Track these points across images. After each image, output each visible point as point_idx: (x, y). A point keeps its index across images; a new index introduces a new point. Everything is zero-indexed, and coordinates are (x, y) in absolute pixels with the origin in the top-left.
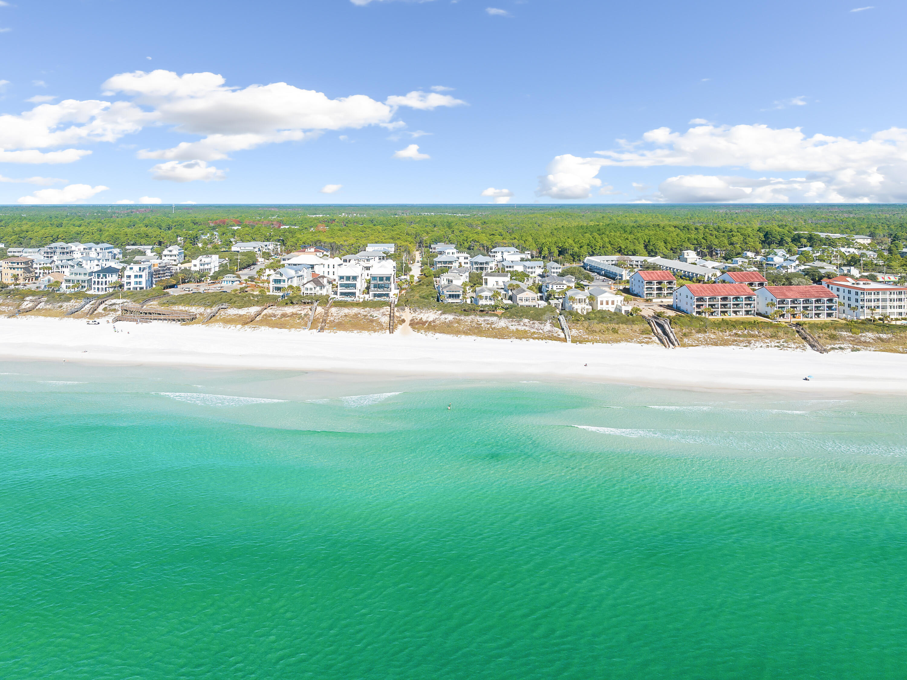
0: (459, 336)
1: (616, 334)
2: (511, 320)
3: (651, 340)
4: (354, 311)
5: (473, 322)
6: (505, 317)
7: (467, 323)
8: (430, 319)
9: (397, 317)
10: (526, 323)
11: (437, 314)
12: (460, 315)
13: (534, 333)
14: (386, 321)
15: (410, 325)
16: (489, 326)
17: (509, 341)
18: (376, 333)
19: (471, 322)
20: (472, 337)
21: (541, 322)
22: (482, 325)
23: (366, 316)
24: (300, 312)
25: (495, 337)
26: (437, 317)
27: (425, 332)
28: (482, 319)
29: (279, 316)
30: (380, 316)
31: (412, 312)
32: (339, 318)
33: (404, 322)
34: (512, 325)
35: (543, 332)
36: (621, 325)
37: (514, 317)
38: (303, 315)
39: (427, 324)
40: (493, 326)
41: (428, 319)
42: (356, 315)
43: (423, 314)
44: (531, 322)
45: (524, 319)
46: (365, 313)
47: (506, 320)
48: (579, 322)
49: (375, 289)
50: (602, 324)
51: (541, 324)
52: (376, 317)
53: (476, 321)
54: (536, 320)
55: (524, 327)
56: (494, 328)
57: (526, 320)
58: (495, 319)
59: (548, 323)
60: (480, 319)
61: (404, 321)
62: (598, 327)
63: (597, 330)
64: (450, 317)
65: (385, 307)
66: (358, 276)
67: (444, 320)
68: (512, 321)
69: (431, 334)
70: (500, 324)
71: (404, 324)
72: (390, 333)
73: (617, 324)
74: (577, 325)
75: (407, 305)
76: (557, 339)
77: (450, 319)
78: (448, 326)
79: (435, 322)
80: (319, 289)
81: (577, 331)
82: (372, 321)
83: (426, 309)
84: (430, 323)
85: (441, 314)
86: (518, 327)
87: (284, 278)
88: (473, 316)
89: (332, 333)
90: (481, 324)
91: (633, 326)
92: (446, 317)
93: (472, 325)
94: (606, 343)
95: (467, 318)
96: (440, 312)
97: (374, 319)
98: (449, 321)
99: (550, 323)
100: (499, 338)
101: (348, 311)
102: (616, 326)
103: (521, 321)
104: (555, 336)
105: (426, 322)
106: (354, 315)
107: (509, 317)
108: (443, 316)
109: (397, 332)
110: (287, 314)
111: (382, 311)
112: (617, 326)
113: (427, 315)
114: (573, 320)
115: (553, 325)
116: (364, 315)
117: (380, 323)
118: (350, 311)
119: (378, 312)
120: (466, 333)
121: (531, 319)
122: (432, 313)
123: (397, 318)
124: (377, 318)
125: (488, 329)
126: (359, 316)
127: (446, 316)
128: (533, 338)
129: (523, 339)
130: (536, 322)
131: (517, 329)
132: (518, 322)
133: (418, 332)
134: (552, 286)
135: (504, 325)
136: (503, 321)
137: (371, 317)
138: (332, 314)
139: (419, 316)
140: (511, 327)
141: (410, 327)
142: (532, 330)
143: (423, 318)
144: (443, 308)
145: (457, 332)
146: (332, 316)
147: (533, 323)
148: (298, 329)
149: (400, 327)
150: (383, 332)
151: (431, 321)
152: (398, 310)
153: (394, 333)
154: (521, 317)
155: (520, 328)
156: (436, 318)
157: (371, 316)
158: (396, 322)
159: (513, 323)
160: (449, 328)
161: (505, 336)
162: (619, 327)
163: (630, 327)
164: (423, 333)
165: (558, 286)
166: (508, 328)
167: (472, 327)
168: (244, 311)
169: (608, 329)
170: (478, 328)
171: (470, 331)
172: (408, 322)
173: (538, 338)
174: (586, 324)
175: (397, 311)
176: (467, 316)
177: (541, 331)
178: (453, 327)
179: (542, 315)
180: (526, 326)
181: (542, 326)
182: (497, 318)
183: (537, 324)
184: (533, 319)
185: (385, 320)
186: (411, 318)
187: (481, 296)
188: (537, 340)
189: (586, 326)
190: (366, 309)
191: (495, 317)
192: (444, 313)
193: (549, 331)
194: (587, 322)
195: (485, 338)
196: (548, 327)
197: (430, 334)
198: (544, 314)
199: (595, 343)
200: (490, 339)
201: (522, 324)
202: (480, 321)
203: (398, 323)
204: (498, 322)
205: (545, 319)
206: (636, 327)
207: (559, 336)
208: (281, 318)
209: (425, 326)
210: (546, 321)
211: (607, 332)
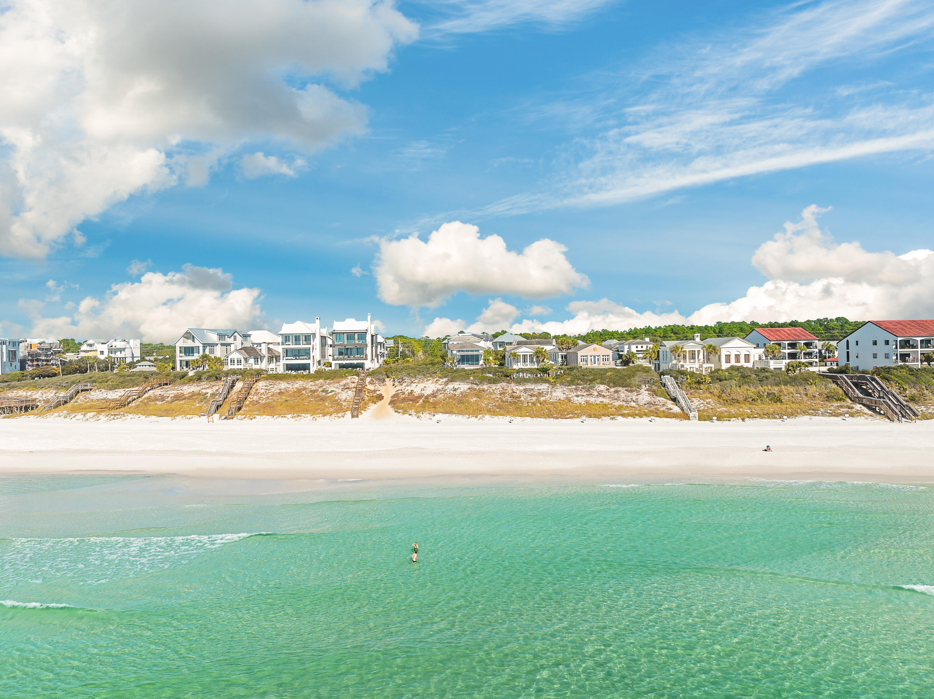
0: (479, 416)
1: (779, 403)
2: (574, 387)
3: (854, 410)
4: (296, 386)
5: (504, 393)
6: (562, 384)
7: (494, 396)
8: (428, 392)
9: (370, 391)
10: (602, 391)
11: (439, 382)
12: (480, 383)
13: (621, 407)
14: (348, 398)
15: (390, 403)
16: (534, 399)
17: (577, 421)
18: (327, 417)
19: (501, 394)
20: (505, 418)
21: (629, 389)
22: (522, 399)
23: (314, 391)
24: (204, 391)
25: (550, 416)
26: (440, 387)
27: (417, 412)
28: (521, 388)
29: (169, 399)
30: (340, 391)
31: (396, 384)
32: (268, 398)
33: (381, 400)
34: (577, 396)
35: (637, 406)
36: (783, 387)
37: (579, 381)
38: (209, 395)
39: (421, 401)
40: (542, 399)
41: (423, 392)
42: (299, 391)
43: (415, 384)
44: (612, 390)
45: (597, 386)
46: (314, 388)
47: (565, 389)
48: (702, 386)
49: (341, 357)
50: (746, 387)
51: (631, 391)
52: (332, 391)
53: (510, 392)
54: (620, 386)
55: (601, 399)
56: (545, 401)
57: (602, 387)
58: (544, 387)
59: (642, 390)
60: (518, 389)
61: (380, 397)
62: (740, 392)
63: (741, 399)
64: (463, 387)
65: (349, 377)
66: (314, 334)
67: (452, 392)
68: (576, 389)
69: (428, 416)
70: (554, 394)
71: (380, 403)
72: (353, 416)
73: (777, 385)
74: (698, 391)
75: (390, 375)
76: (669, 415)
77: (462, 390)
78: (461, 402)
79: (435, 397)
80: (253, 363)
81: (702, 401)
82: (323, 399)
83: (420, 377)
84: (427, 397)
85: (446, 383)
86: (588, 399)
87: (197, 343)
88: (504, 384)
89: (246, 419)
90: (520, 397)
91: (808, 387)
92: (456, 387)
93: (504, 399)
94: (769, 418)
95: (494, 387)
96: (445, 380)
97: (328, 395)
98: (462, 393)
99: (648, 390)
100: (557, 418)
101: (287, 385)
102: (775, 390)
103: (592, 388)
104: (663, 411)
105: (420, 397)
106: (294, 392)
107: (571, 383)
108: (450, 386)
109: (365, 415)
110: (184, 395)
111: (343, 382)
112: (776, 388)
113: (421, 386)
114: (689, 384)
115: (654, 393)
116: (311, 391)
117: (336, 401)
118: (290, 386)
119: (336, 385)
120: (492, 412)
121: (611, 385)
122: (430, 381)
123: (368, 392)
124: (333, 393)
125: (534, 404)
126: (304, 392)
127: (456, 385)
128: (623, 415)
129: (603, 418)
130: (620, 389)
131: (587, 402)
132: (588, 391)
133: (404, 414)
134: (629, 348)
135: (562, 397)
136: (560, 390)
137: (324, 394)
138: (257, 390)
139: (408, 388)
140: (576, 398)
141: (389, 406)
142: (617, 404)
143: (415, 390)
144: (450, 374)
145: (476, 412)
146: (257, 393)
147: (616, 392)
148: (188, 416)
149: (372, 407)
150: (340, 415)
151: (429, 396)
152: (372, 380)
153: (360, 416)
154: (592, 381)
155: (592, 400)
156: (438, 390)
157: (323, 391)
158: (366, 398)
159: (579, 393)
160: (460, 405)
161: (568, 414)
162: (781, 391)
163: (801, 389)
164: (414, 413)
165: (639, 346)
166: (570, 401)
167: (502, 401)
168: (116, 393)
169: (760, 396)
170: (515, 403)
171: (500, 408)
172: (387, 398)
173: (633, 415)
174: (716, 387)
175: (370, 383)
176: (494, 383)
177: (633, 404)
178: (469, 402)
179: (629, 378)
180: (604, 396)
181: (634, 396)
182: (547, 385)
183: (623, 393)
184: (614, 383)
185: (348, 395)
186: (394, 393)
187: (515, 353)
188: (630, 418)
189: (716, 392)
190: (317, 382)
191: (544, 384)
192: (452, 380)
193: (649, 403)
194: (717, 385)
195: (529, 418)
196: (644, 396)
197: (425, 416)
198: (633, 376)
199: (747, 419)
200: (539, 419)
201: (596, 394)
202: (518, 392)
203: (369, 400)
204: (551, 392)
205: (637, 383)
206: (812, 389)
207: (671, 411)
208: (172, 402)
209: (418, 404)
210: (639, 387)
211: (759, 401)
